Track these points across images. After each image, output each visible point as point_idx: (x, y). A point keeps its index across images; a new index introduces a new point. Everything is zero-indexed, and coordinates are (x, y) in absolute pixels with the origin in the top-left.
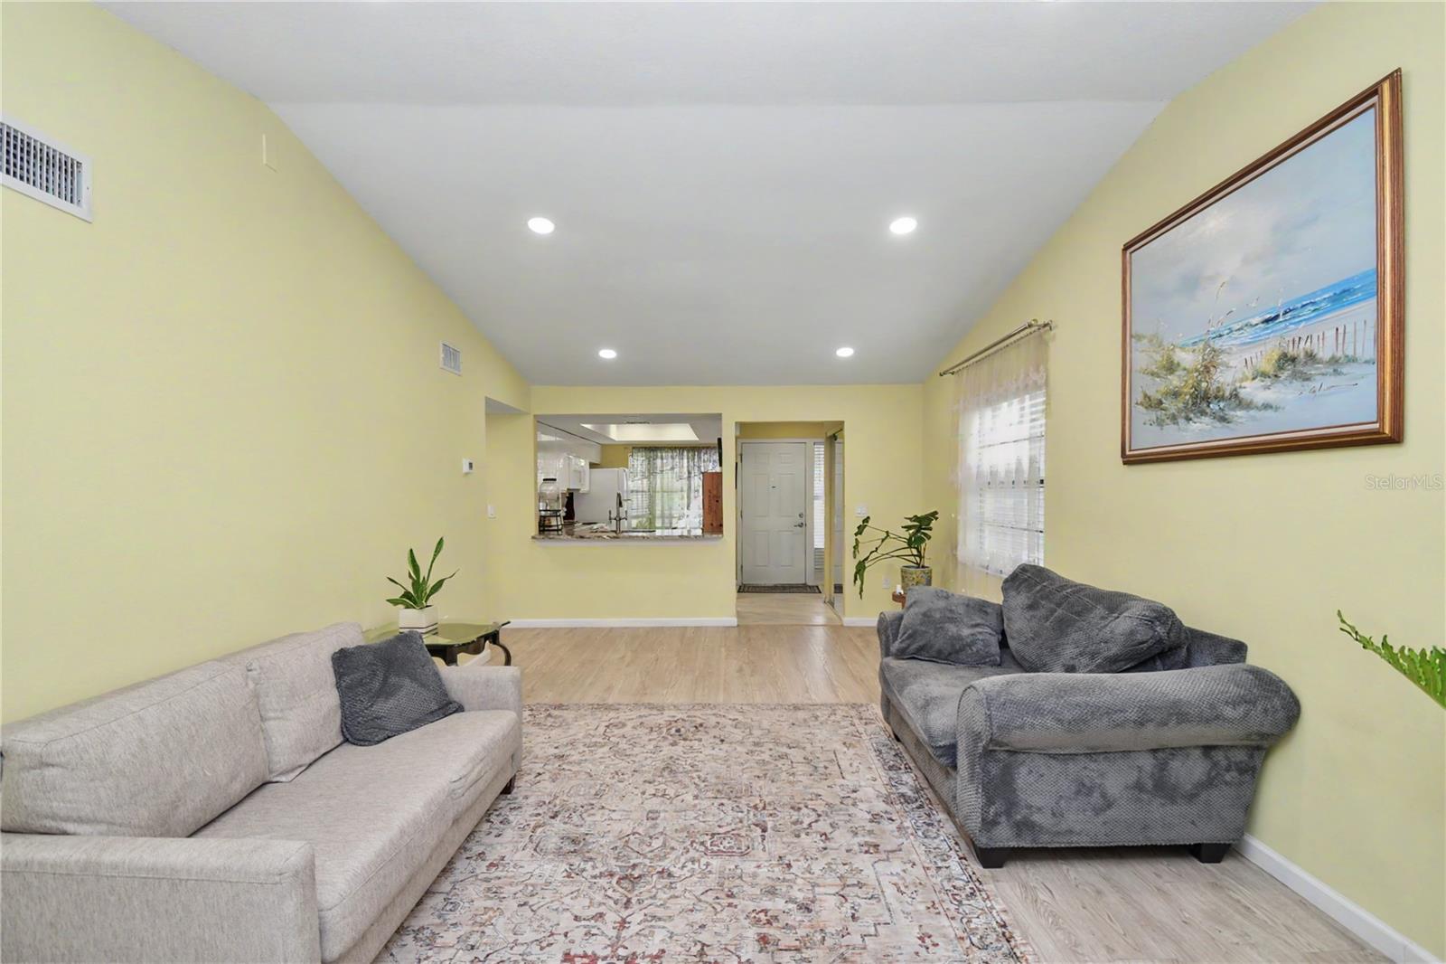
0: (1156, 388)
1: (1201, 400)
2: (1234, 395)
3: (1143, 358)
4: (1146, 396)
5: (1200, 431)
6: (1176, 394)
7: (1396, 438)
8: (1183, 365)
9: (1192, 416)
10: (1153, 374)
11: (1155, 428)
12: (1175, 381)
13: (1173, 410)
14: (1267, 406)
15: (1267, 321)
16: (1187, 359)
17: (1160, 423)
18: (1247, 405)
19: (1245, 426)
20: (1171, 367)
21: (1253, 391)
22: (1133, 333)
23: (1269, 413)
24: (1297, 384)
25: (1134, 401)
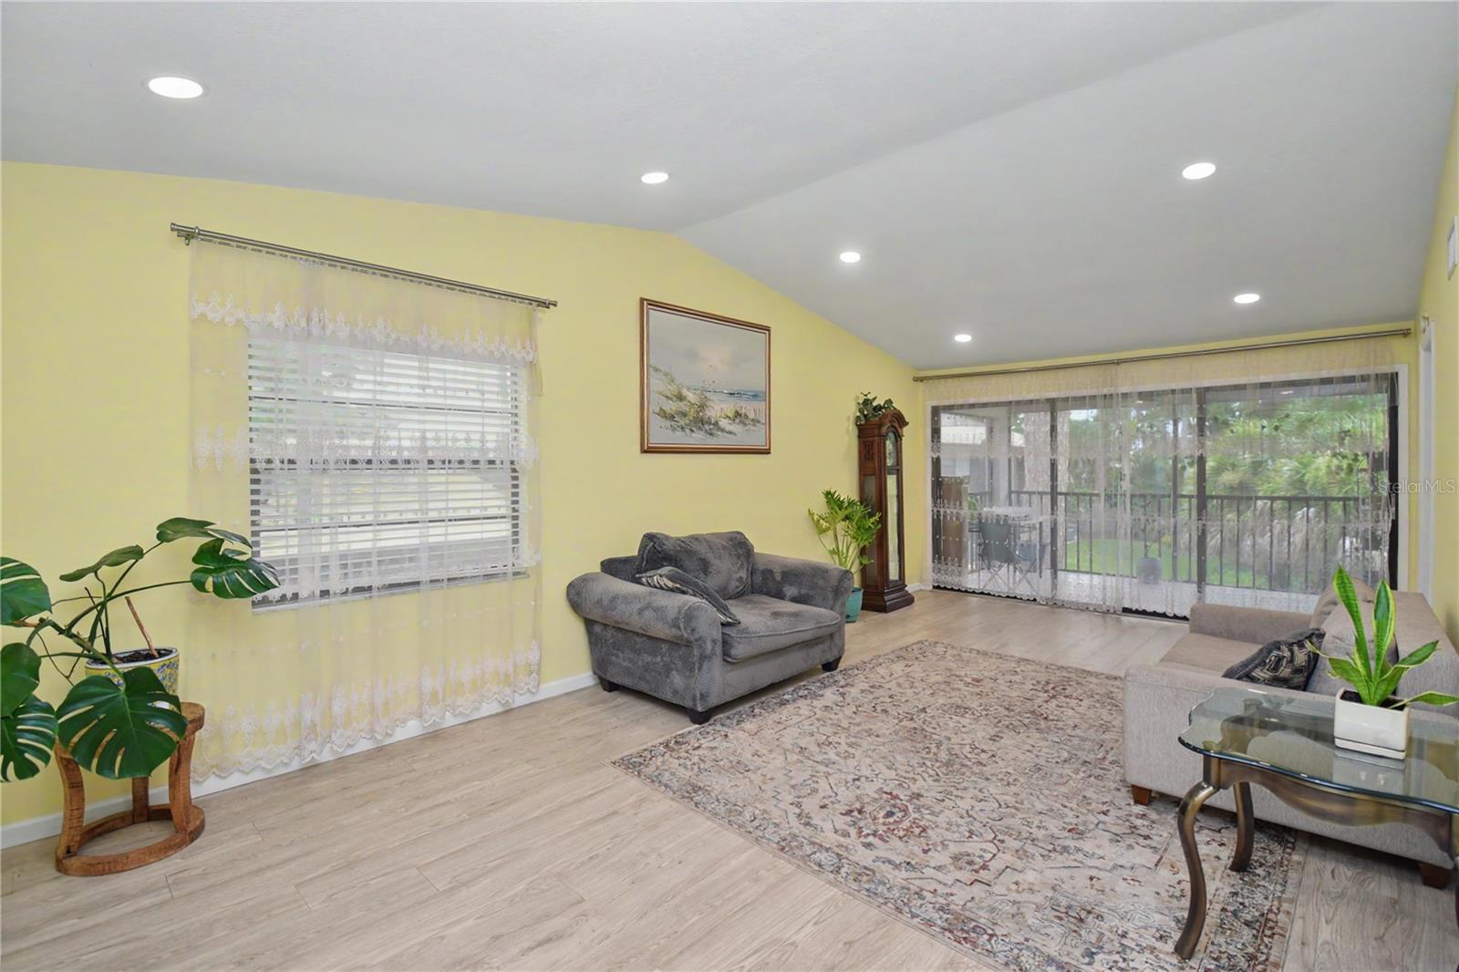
0: (671, 407)
1: (700, 422)
2: (716, 424)
3: (657, 383)
4: (661, 409)
5: (697, 439)
6: (684, 415)
7: (767, 452)
8: (688, 399)
9: (694, 429)
10: (667, 397)
11: (670, 432)
12: (683, 406)
13: (682, 423)
14: (730, 433)
15: (731, 394)
16: (691, 397)
17: (674, 429)
18: (723, 430)
19: (720, 441)
20: (681, 398)
21: (724, 423)
22: (652, 363)
23: (731, 436)
24: (741, 426)
25: (651, 411)
